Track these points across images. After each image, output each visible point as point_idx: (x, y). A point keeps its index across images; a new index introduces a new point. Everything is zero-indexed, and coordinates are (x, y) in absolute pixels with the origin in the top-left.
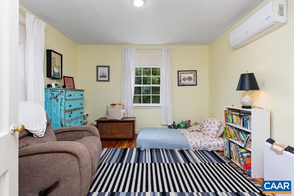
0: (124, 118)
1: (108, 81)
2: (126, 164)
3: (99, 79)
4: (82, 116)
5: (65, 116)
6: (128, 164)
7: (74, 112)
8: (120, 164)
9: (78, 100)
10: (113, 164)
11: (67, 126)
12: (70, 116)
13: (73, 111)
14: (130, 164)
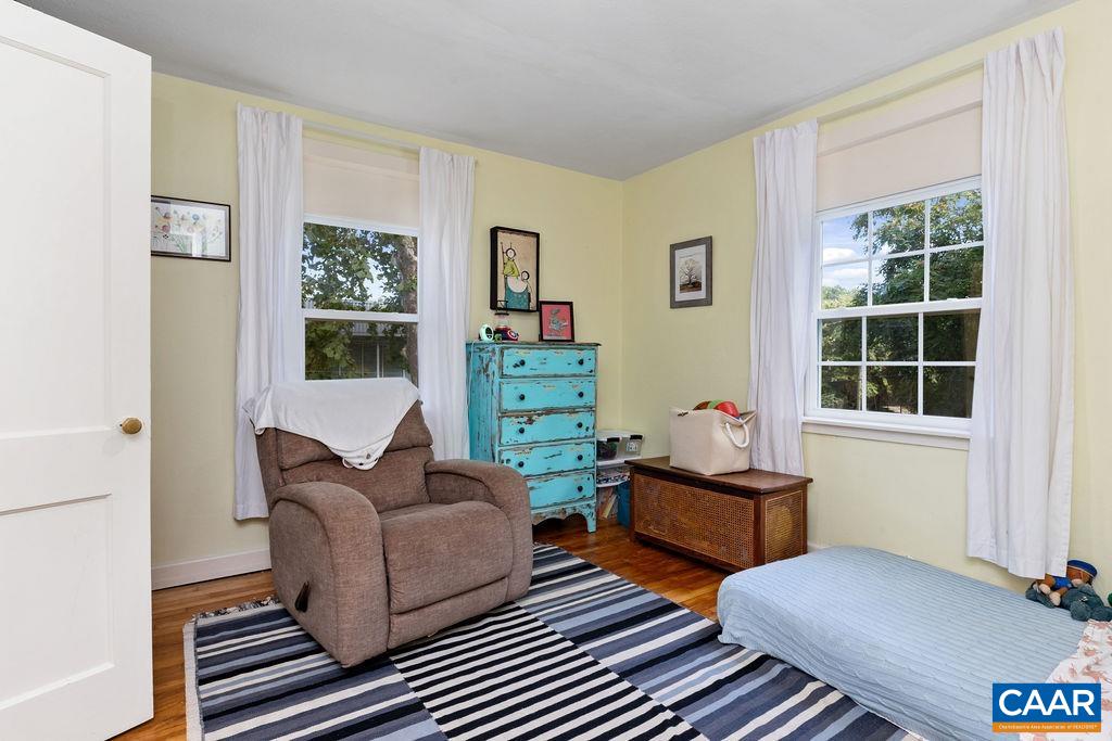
0: (750, 472)
1: (708, 302)
2: (584, 655)
3: (681, 296)
4: (586, 437)
5: (500, 426)
6: (589, 659)
7: (541, 421)
8: (569, 644)
9: (562, 382)
10: (554, 633)
11: (508, 461)
12: (522, 431)
13: (539, 415)
14: (595, 663)
